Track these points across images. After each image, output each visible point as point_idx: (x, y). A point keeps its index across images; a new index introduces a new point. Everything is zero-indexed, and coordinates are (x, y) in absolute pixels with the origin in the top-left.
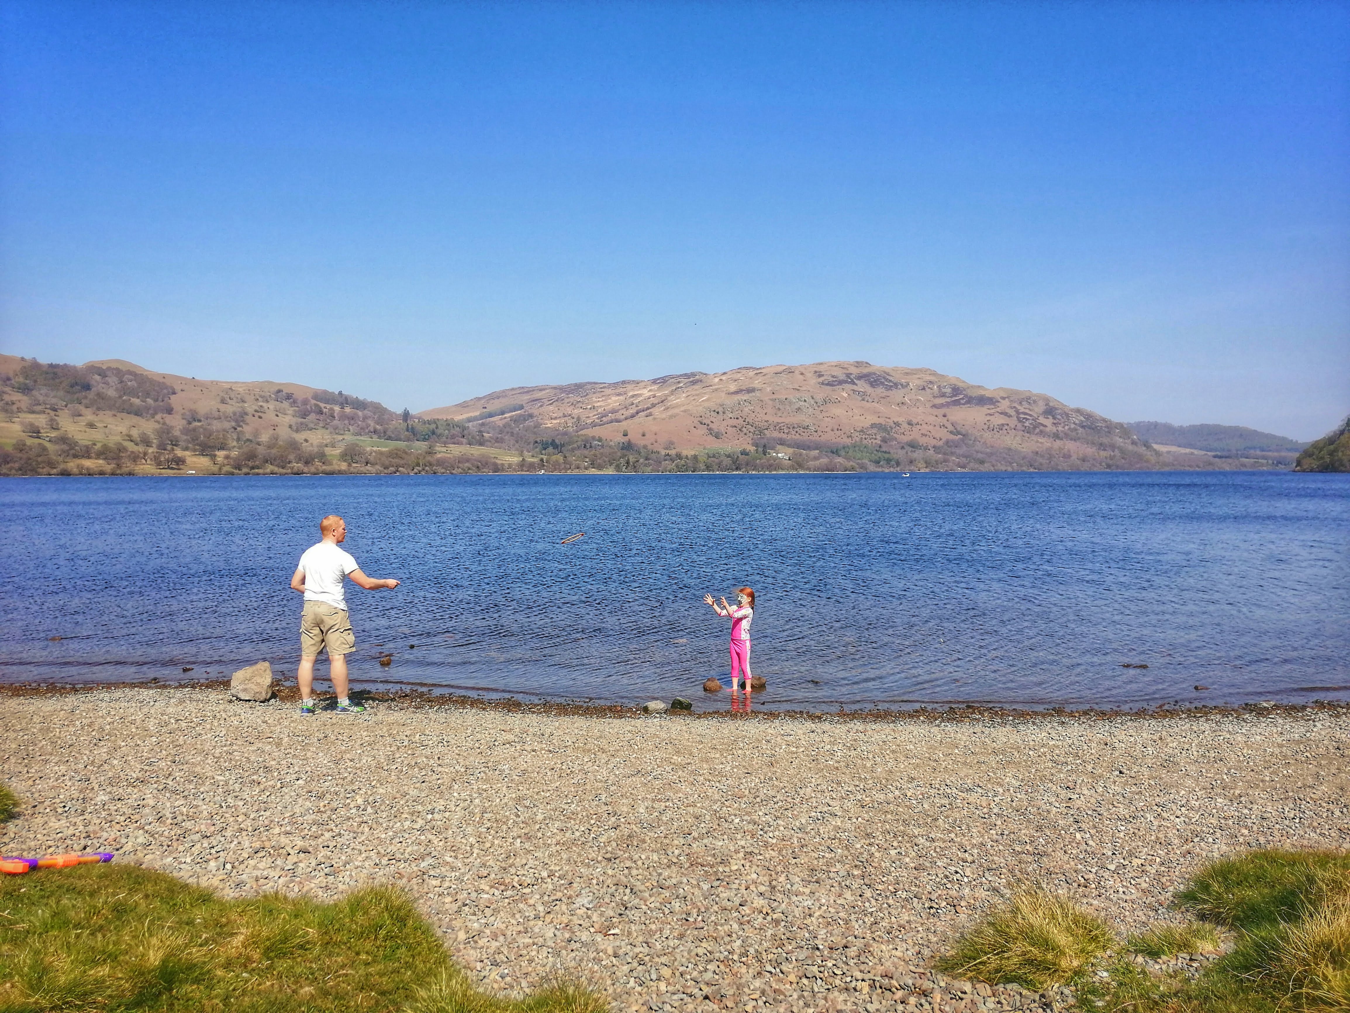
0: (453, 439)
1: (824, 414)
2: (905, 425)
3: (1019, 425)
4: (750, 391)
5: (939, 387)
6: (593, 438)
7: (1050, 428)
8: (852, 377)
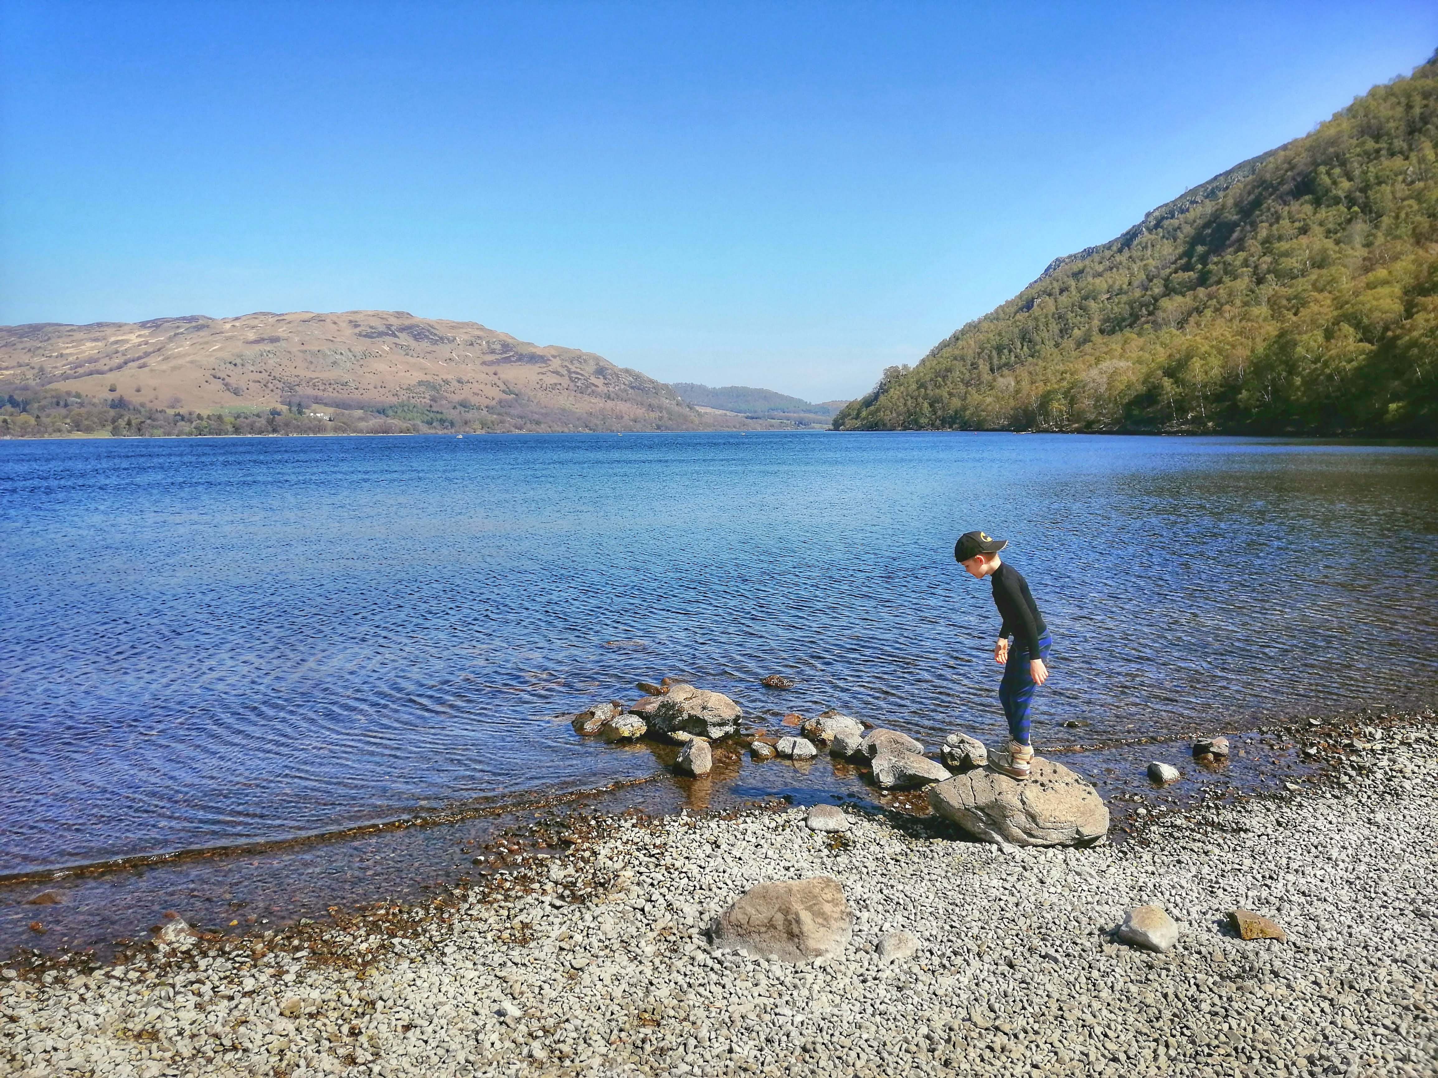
1: (365, 369)
2: (455, 383)
3: (572, 384)
4: (273, 340)
5: (488, 342)
6: (68, 393)
7: (602, 389)
8: (393, 328)
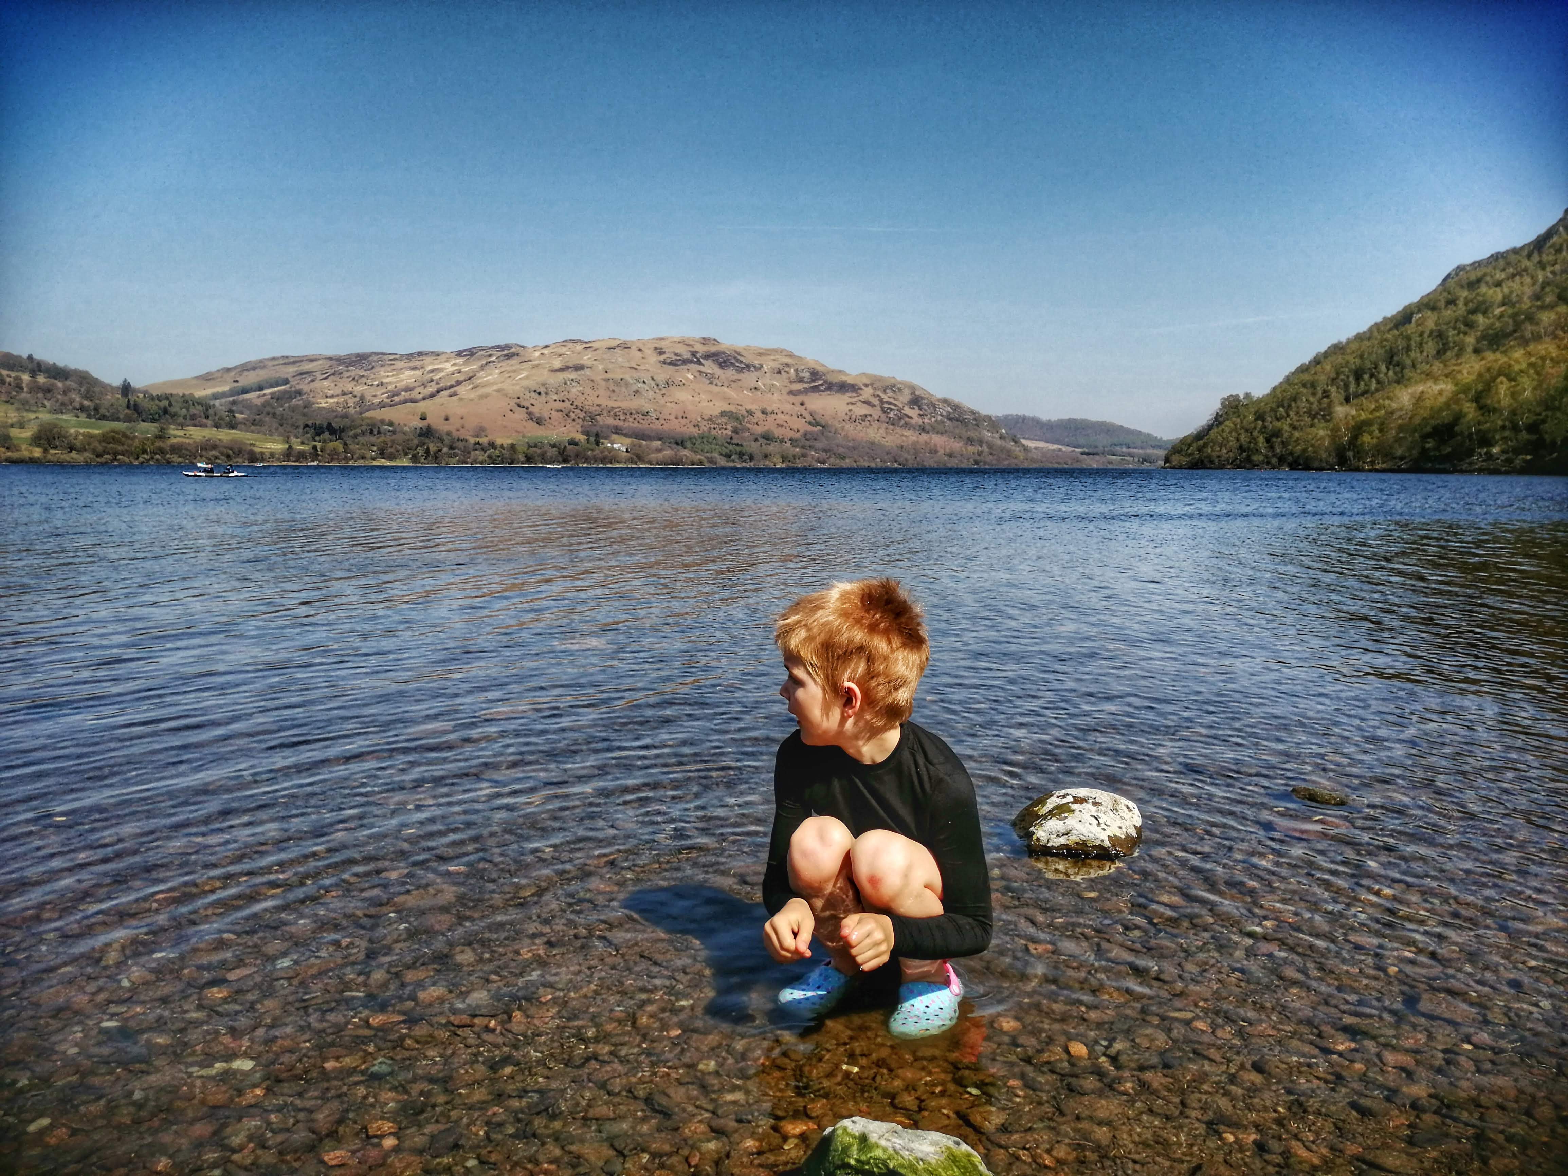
0: (193, 420)
1: (666, 398)
2: (759, 414)
3: (883, 416)
4: (579, 368)
5: (796, 370)
6: (382, 422)
7: (916, 420)
8: (698, 355)
